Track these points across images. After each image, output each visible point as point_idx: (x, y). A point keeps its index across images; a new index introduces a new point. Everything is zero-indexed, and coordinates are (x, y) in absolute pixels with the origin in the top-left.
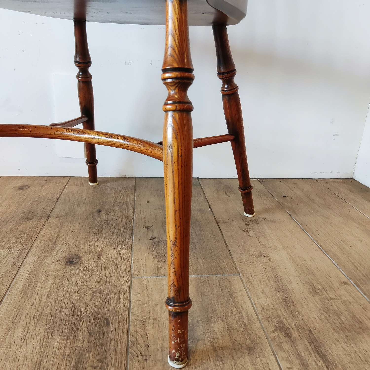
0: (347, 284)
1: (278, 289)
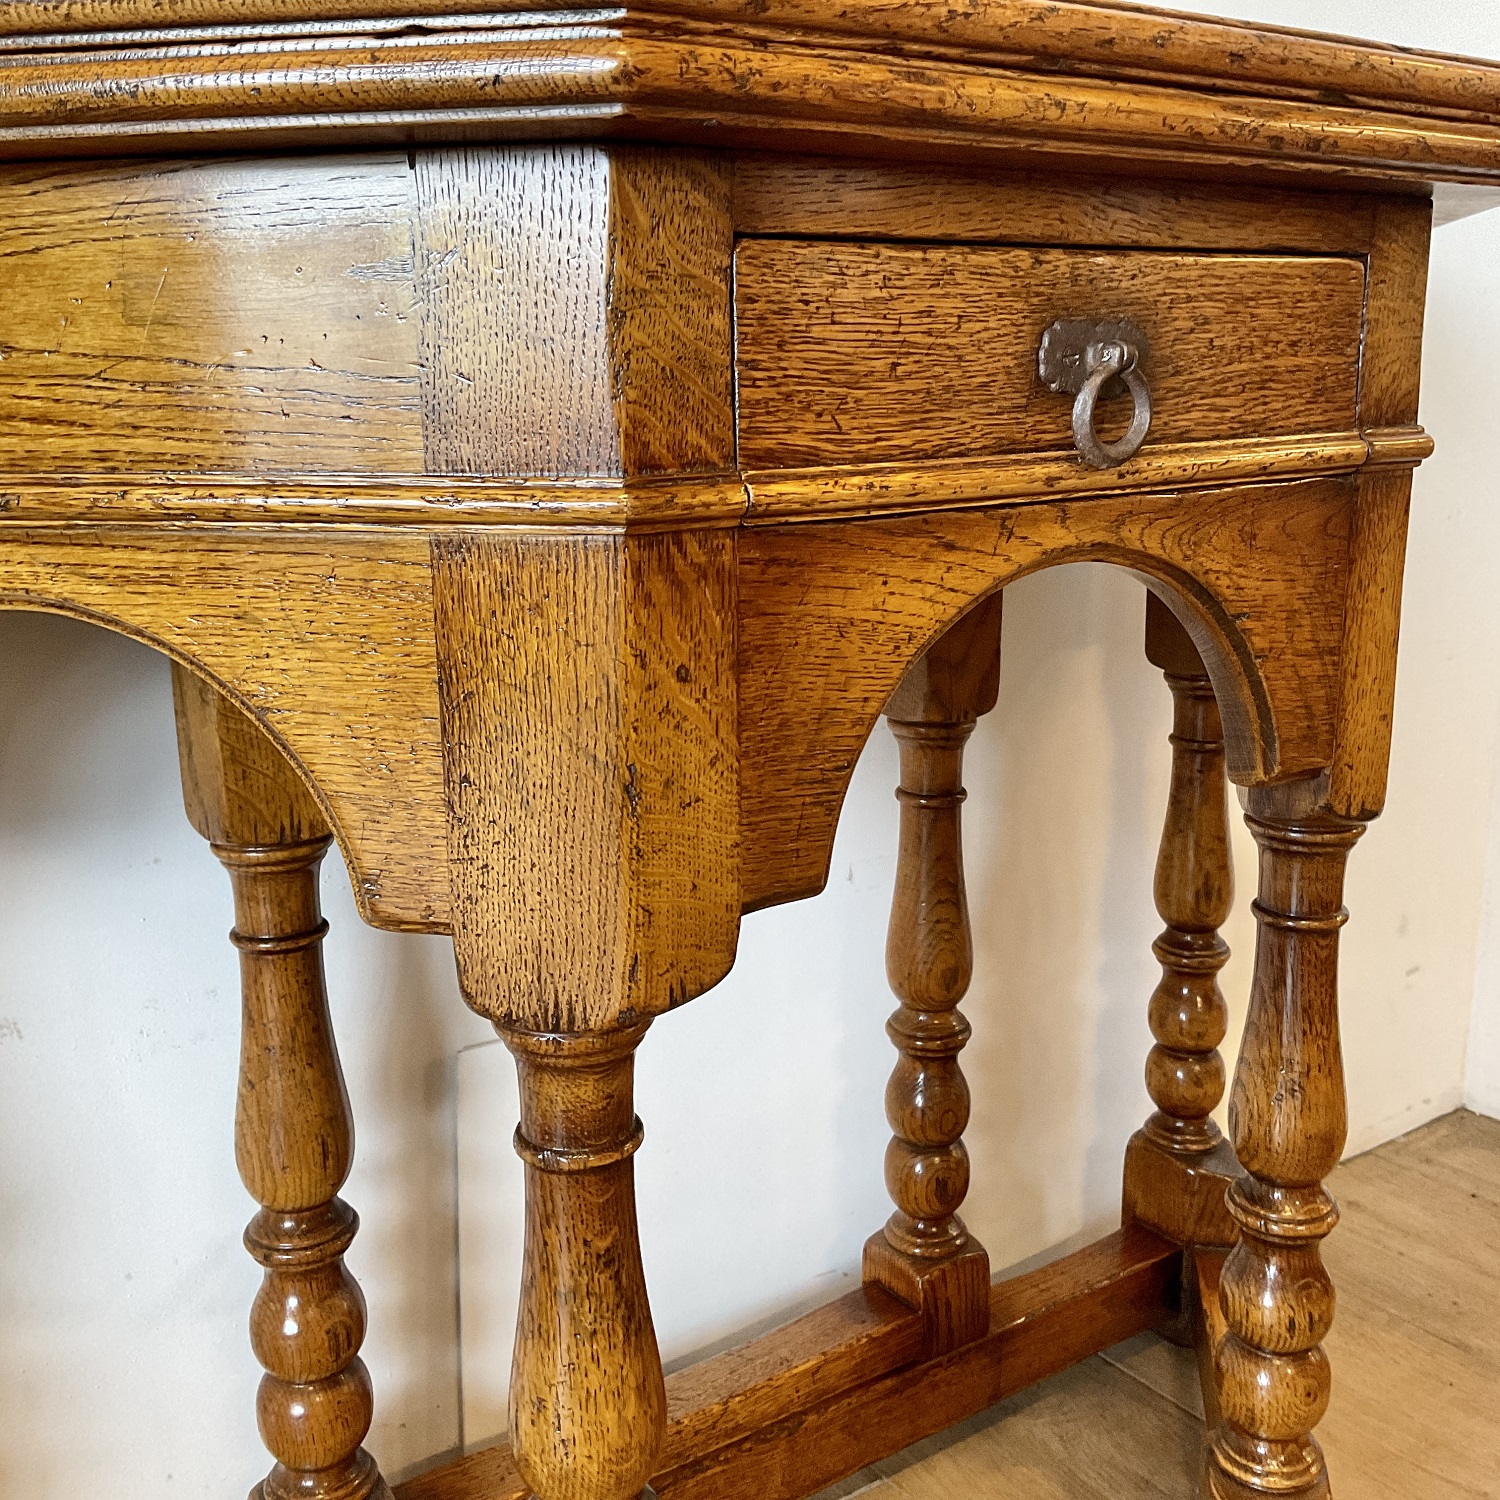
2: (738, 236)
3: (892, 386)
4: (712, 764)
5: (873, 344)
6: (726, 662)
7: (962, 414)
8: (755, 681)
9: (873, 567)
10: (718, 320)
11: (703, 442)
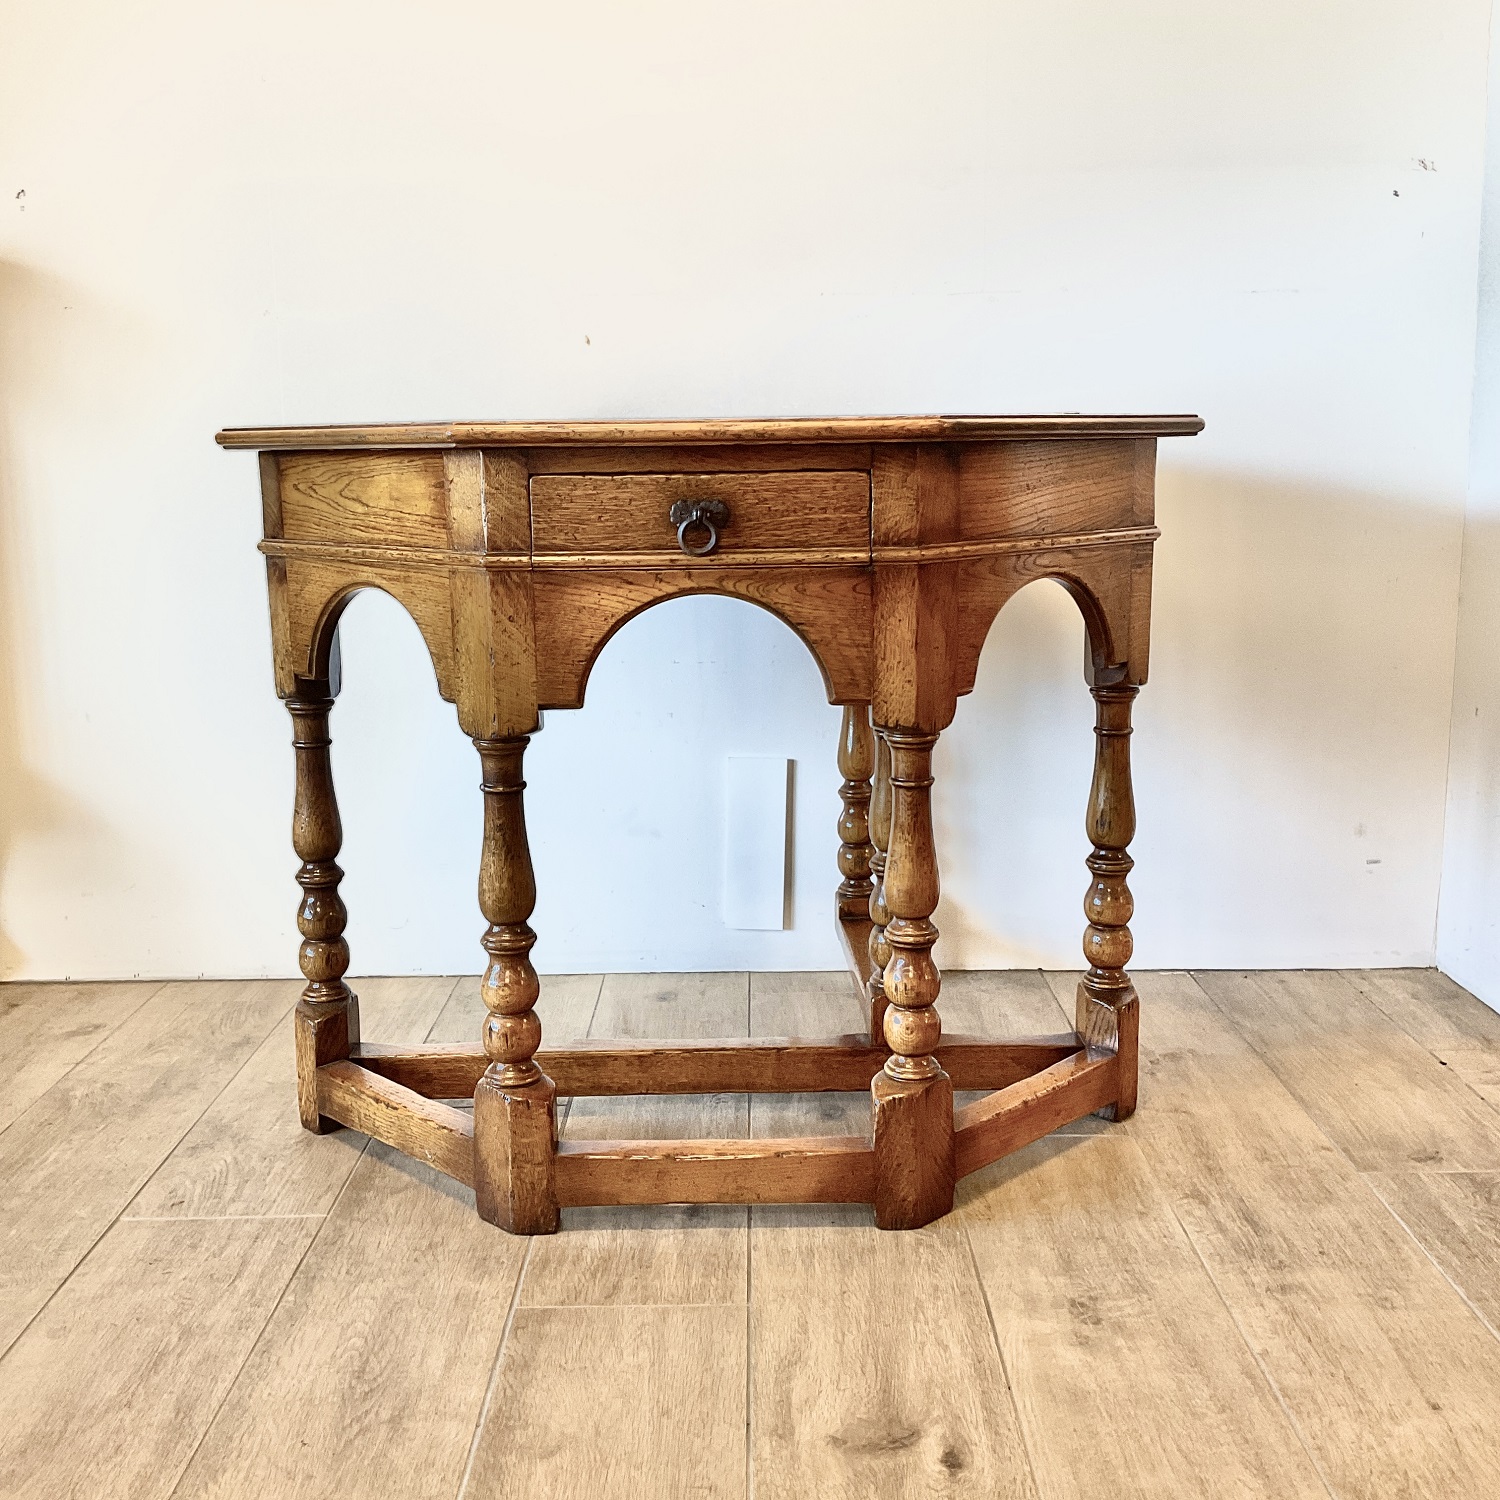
0: (1328, 1149)
1: (1201, 1154)
2: (530, 476)
3: (599, 524)
4: (524, 651)
5: (590, 509)
6: (528, 618)
7: (634, 535)
8: (541, 625)
9: (593, 588)
10: (524, 502)
11: (518, 542)
